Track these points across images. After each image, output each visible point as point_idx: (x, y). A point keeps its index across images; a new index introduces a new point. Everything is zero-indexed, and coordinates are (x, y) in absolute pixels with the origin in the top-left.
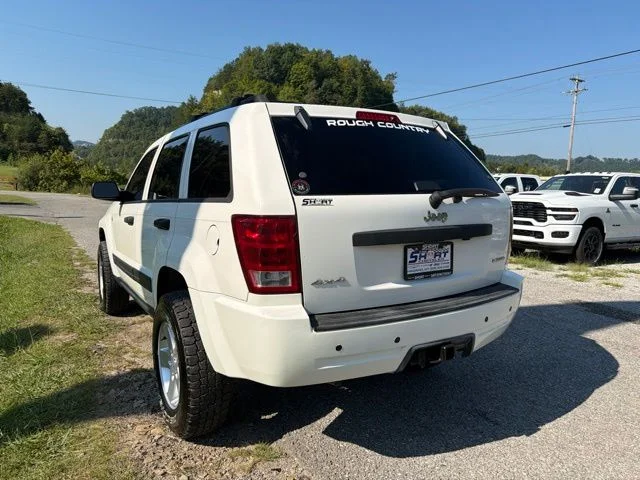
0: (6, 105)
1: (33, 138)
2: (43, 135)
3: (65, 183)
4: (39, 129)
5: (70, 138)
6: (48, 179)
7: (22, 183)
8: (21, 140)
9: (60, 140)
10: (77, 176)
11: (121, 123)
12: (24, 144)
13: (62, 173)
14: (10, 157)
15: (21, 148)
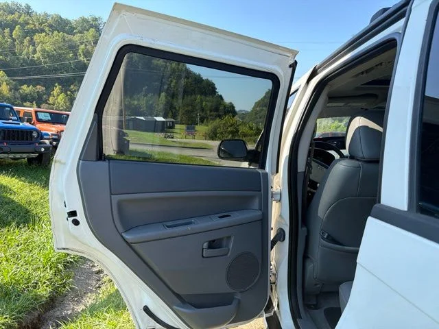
0: (205, 92)
1: (217, 109)
2: (221, 108)
4: (220, 104)
5: (236, 109)
6: (222, 133)
8: (211, 111)
9: (230, 110)
10: (237, 131)
11: (265, 97)
12: (212, 113)
13: (229, 129)
14: (205, 121)
15: (210, 116)
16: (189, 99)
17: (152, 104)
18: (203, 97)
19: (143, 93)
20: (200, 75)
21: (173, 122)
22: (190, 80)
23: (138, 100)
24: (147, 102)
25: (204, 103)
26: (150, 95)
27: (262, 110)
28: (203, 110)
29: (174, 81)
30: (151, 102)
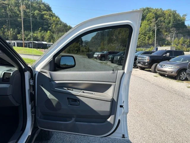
17: (43, 36)
19: (39, 31)
20: (66, 24)
22: (61, 26)
23: (37, 34)
24: (41, 35)
26: (42, 32)
27: (95, 41)
29: (54, 26)
30: (43, 35)
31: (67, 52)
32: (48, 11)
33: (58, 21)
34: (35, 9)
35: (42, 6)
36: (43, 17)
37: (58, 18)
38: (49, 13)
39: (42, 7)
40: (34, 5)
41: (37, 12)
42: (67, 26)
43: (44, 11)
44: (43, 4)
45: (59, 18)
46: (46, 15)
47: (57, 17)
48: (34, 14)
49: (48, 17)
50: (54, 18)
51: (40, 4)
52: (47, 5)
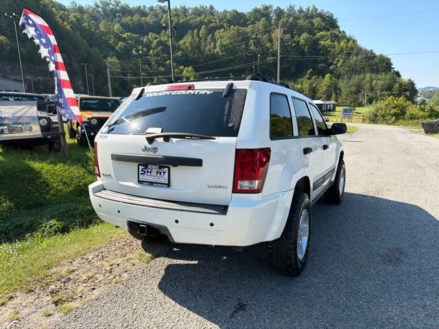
0: (377, 69)
1: (390, 88)
2: (397, 86)
3: (394, 118)
4: (395, 82)
5: (416, 86)
7: (370, 118)
8: (382, 91)
9: (409, 91)
10: (403, 114)
12: (384, 92)
13: (393, 111)
14: (374, 101)
15: (381, 95)
16: (356, 78)
17: (315, 87)
18: (373, 75)
19: (307, 76)
20: (372, 51)
21: (334, 105)
22: (360, 57)
23: (302, 84)
24: (311, 85)
25: (374, 82)
26: (314, 77)
28: (372, 89)
29: (341, 61)
30: (314, 85)
31: (368, 121)
32: (329, 30)
33: (352, 49)
34: (301, 30)
35: (316, 21)
36: (318, 45)
37: (351, 42)
38: (331, 34)
39: (316, 24)
40: (300, 22)
41: (305, 35)
42: (376, 56)
43: (321, 30)
44: (320, 15)
45: (354, 41)
46: (325, 39)
47: (349, 40)
48: (299, 41)
49: (328, 42)
50: (342, 44)
51: (312, 17)
52: (328, 17)
